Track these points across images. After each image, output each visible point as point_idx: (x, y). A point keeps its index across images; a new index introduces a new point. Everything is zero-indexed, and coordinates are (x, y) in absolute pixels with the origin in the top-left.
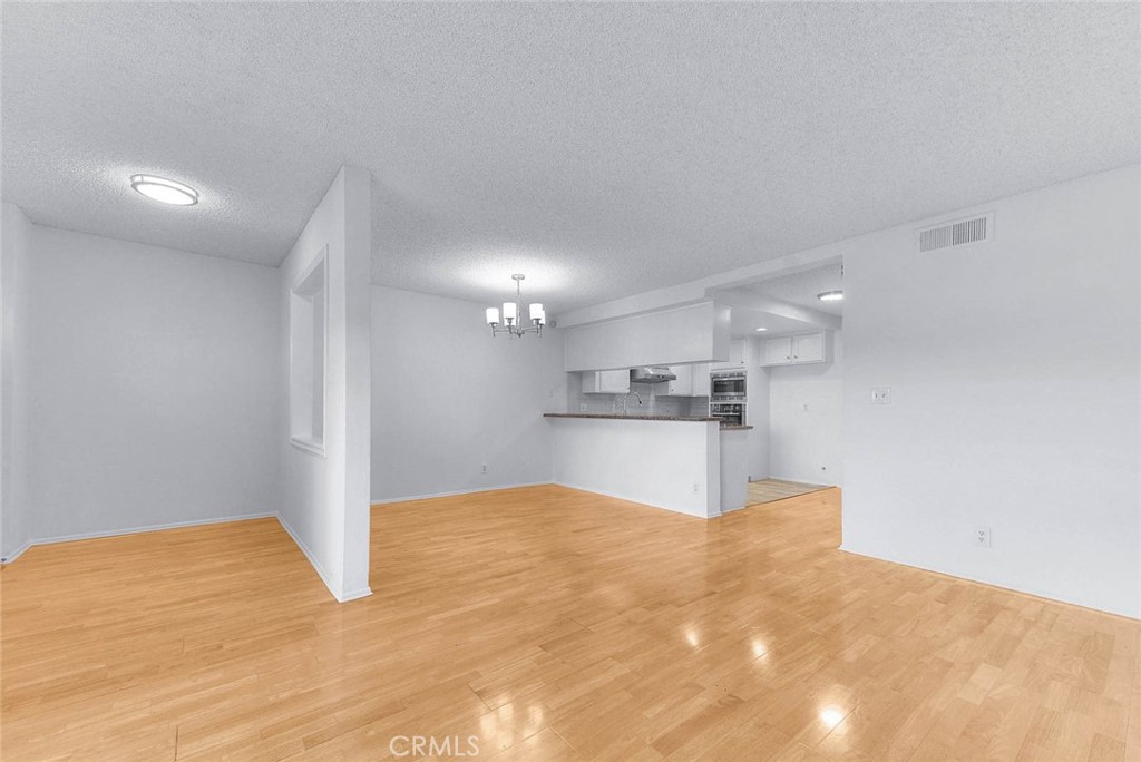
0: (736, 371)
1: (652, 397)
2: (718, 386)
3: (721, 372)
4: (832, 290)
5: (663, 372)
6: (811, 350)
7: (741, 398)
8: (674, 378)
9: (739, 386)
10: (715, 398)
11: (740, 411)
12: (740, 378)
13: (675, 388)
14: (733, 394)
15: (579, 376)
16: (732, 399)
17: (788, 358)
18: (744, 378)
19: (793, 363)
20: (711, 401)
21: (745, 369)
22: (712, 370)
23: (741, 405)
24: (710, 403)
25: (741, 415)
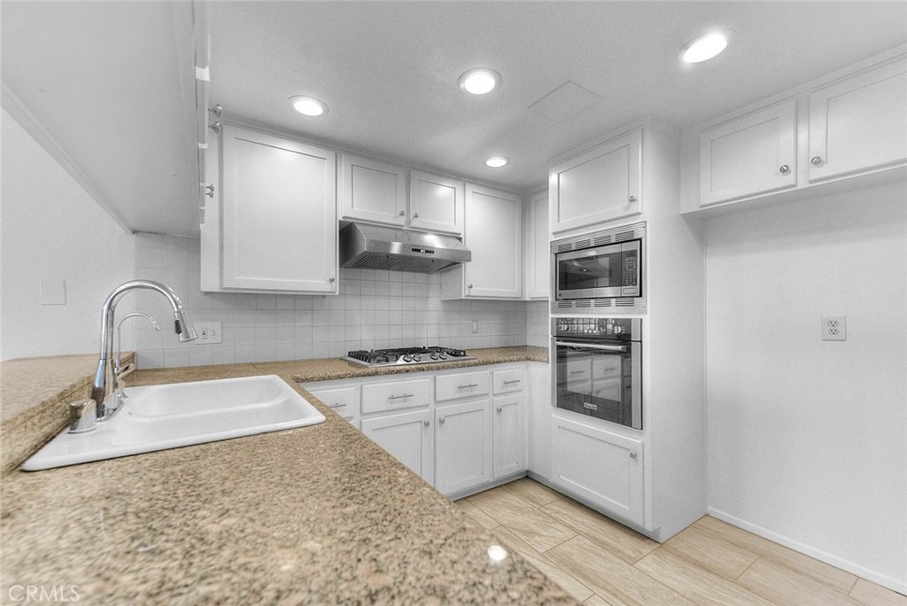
0: (611, 229)
1: (434, 303)
2: (573, 274)
7: (626, 300)
8: (468, 257)
9: (623, 268)
10: (563, 303)
11: (626, 339)
12: (626, 247)
13: (479, 280)
14: (609, 291)
16: (602, 305)
17: (782, 170)
18: (635, 246)
19: (802, 184)
20: (552, 313)
21: (640, 219)
22: (554, 234)
23: (627, 323)
24: (551, 316)
25: (629, 350)
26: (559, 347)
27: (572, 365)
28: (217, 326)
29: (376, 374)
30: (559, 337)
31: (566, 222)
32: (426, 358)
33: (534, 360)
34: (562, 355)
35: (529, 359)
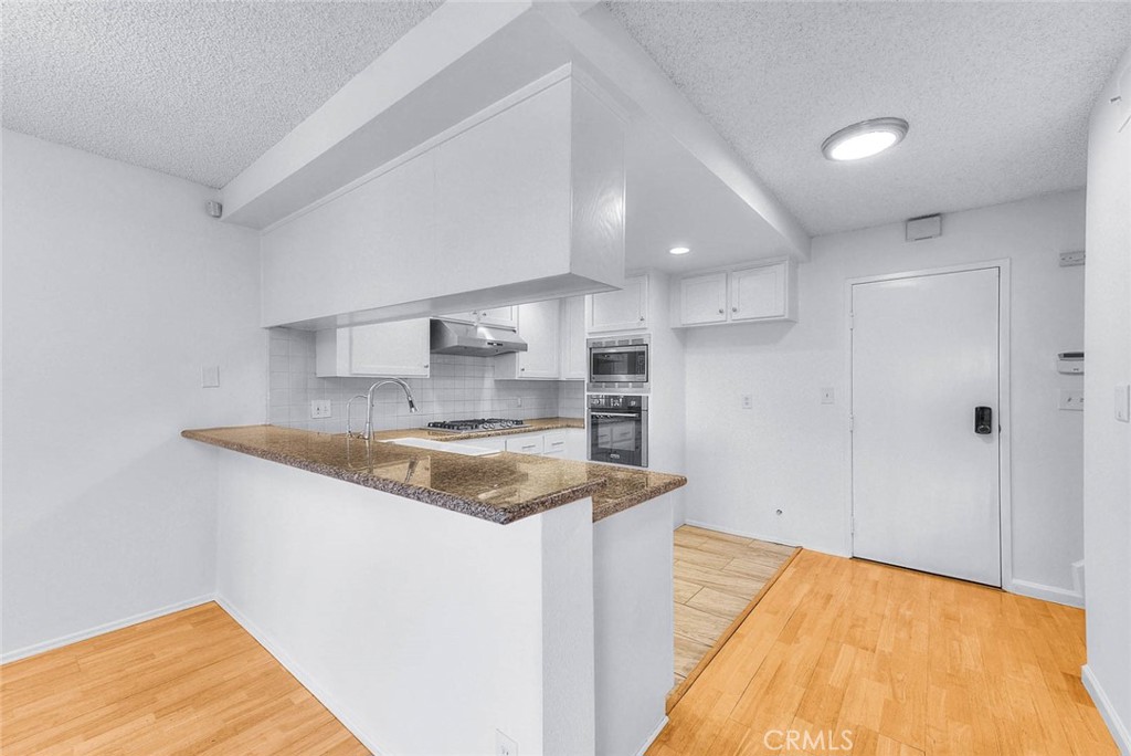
0: (629, 336)
2: (601, 364)
3: (605, 338)
4: (865, 117)
5: (507, 338)
6: (759, 297)
7: (638, 384)
8: (524, 347)
9: (636, 362)
10: (594, 384)
11: (638, 410)
12: (637, 349)
13: (528, 366)
14: (623, 378)
15: (308, 335)
16: (622, 386)
17: (721, 312)
18: (643, 349)
19: (729, 321)
20: (588, 390)
21: (647, 332)
22: (590, 334)
23: (639, 399)
24: (586, 393)
25: (640, 416)
26: (592, 416)
27: (602, 430)
28: (328, 403)
29: (469, 437)
30: (593, 408)
31: (599, 327)
32: (497, 426)
33: (573, 427)
34: (595, 423)
35: (569, 426)
